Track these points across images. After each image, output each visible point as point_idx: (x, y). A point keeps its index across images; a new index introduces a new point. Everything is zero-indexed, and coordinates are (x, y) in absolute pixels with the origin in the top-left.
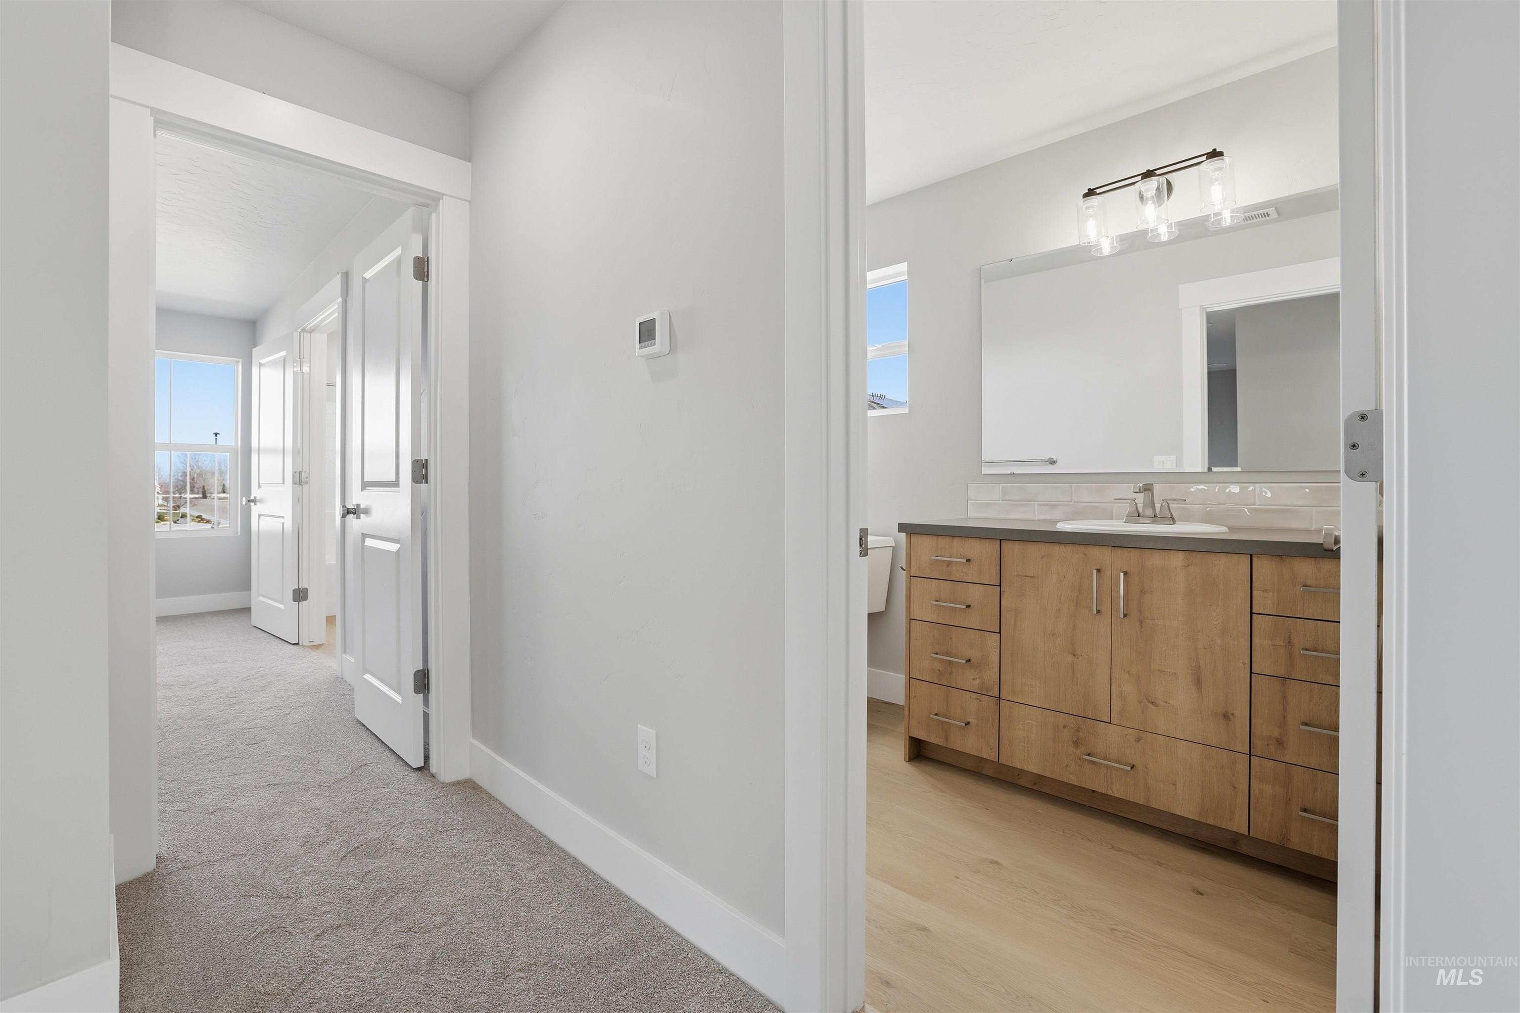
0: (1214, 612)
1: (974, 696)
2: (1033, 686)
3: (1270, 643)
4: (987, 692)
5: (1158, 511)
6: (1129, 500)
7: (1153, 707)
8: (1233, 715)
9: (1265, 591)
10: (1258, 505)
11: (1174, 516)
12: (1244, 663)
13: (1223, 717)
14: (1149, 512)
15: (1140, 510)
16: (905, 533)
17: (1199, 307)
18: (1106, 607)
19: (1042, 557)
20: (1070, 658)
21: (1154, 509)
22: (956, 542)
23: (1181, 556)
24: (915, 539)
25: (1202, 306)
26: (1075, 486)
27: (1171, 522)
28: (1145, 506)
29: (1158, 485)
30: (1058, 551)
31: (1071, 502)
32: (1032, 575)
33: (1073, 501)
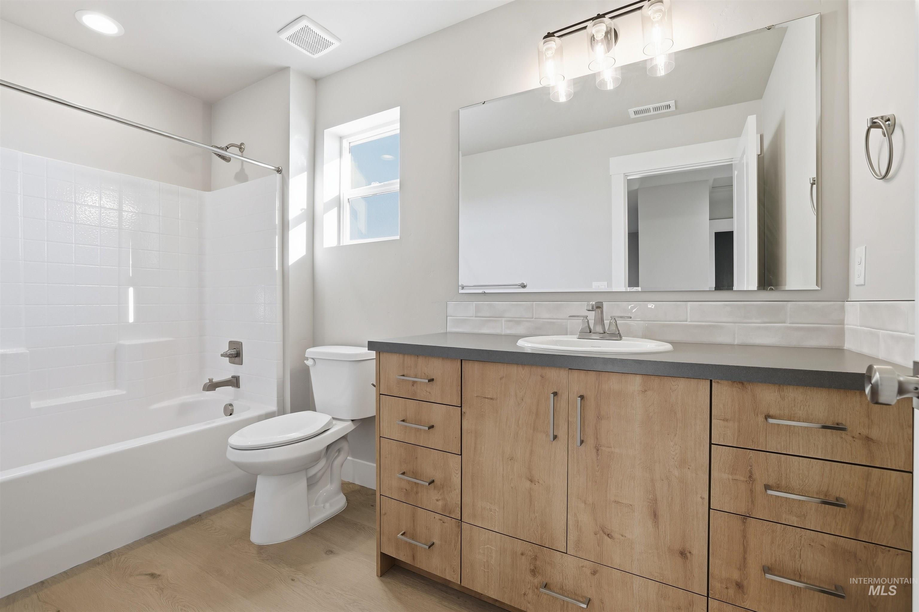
0: (672, 441)
1: (438, 516)
2: (493, 510)
3: (730, 477)
4: (450, 513)
5: (607, 328)
6: (581, 317)
7: (609, 539)
8: (690, 553)
9: (725, 420)
10: (689, 322)
11: (620, 332)
12: (702, 498)
13: (680, 555)
14: (599, 329)
15: (592, 327)
16: (375, 352)
17: (623, 174)
18: (562, 433)
19: (501, 379)
20: (528, 484)
21: (603, 325)
22: (421, 361)
23: (638, 379)
24: (385, 357)
25: (625, 174)
26: (536, 304)
27: (619, 338)
28: (595, 324)
29: (605, 303)
30: (515, 371)
31: (532, 318)
32: (491, 397)
33: (534, 317)
